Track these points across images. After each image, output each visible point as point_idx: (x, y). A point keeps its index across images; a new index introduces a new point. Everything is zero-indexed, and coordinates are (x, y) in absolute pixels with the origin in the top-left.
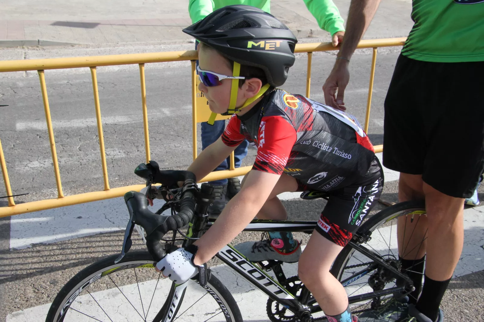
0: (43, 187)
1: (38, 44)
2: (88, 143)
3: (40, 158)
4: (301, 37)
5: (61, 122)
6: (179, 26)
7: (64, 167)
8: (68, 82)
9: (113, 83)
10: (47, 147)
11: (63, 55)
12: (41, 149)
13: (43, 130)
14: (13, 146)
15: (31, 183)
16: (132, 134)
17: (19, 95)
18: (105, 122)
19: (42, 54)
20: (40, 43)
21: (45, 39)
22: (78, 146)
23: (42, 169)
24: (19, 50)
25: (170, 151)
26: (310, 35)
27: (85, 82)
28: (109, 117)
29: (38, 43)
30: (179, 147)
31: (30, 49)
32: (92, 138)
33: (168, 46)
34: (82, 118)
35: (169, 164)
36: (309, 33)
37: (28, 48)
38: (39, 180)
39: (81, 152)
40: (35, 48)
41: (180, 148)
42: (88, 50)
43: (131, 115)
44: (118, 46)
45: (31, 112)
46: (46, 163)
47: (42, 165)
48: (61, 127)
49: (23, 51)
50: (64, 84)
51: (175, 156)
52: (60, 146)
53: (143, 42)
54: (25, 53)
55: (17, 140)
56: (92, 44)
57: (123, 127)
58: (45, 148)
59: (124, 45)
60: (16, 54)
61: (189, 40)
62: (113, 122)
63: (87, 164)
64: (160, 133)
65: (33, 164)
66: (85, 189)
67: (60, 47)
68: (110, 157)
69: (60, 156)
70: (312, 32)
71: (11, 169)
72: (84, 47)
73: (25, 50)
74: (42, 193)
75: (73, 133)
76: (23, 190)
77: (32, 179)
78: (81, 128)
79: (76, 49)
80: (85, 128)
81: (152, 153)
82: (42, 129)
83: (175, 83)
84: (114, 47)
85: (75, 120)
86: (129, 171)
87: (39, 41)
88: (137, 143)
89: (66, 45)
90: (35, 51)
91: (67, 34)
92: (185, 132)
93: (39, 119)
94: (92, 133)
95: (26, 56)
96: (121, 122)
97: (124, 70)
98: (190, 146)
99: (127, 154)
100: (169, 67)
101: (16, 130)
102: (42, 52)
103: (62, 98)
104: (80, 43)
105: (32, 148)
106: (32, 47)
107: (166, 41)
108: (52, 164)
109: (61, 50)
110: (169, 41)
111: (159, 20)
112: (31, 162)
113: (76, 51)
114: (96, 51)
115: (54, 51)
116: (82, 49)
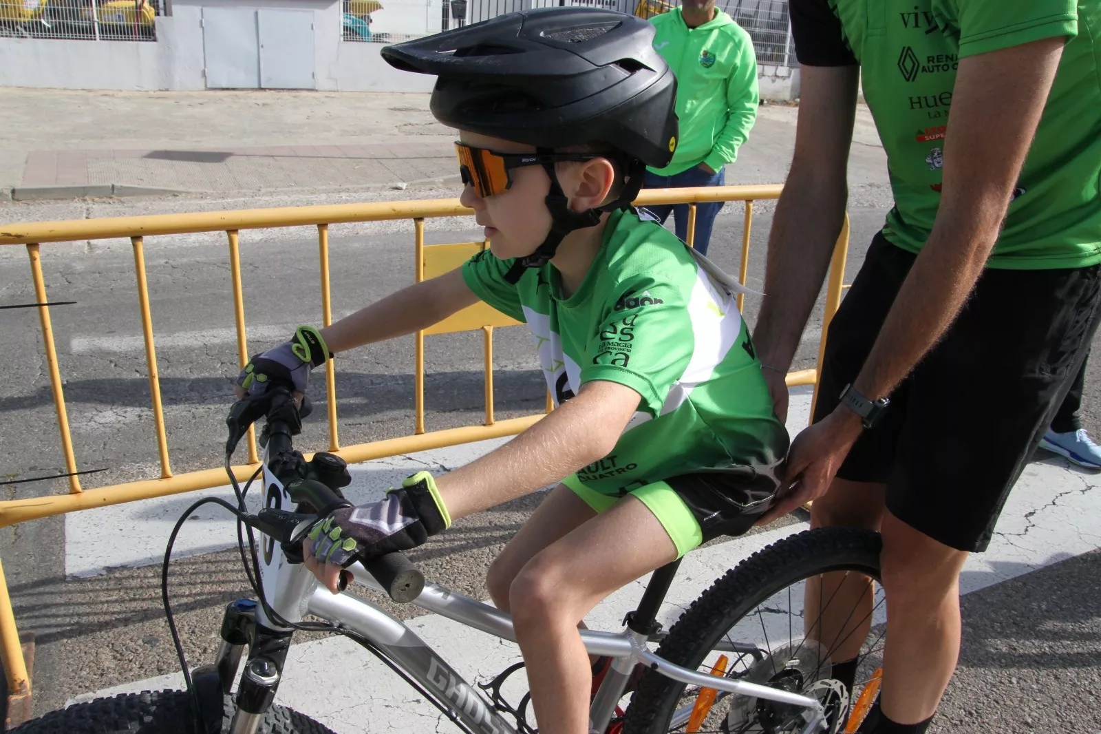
0: (124, 461)
1: (111, 193)
3: (115, 406)
6: (374, 158)
8: (166, 263)
9: (251, 264)
11: (157, 212)
12: (118, 388)
13: (120, 352)
15: (101, 451)
17: (76, 288)
19: (118, 211)
20: (115, 191)
21: (124, 185)
22: (188, 382)
23: (120, 425)
24: (77, 204)
25: (362, 391)
27: (198, 262)
29: (111, 191)
31: (97, 203)
32: (217, 367)
33: (354, 194)
34: (194, 330)
37: (93, 200)
38: (115, 446)
39: (193, 394)
40: (105, 199)
41: (382, 385)
42: (203, 202)
43: (287, 323)
44: (259, 196)
45: (98, 319)
46: (128, 415)
47: (120, 418)
49: (85, 206)
50: (160, 266)
53: (307, 188)
54: (88, 210)
55: (73, 371)
56: (212, 191)
59: (271, 194)
60: (71, 212)
61: (391, 184)
62: (254, 337)
65: (104, 417)
67: (152, 197)
72: (196, 198)
73: (88, 204)
74: (123, 471)
75: (178, 357)
76: (87, 466)
77: (102, 445)
78: (192, 349)
79: (181, 202)
80: (200, 347)
82: (120, 350)
83: (369, 263)
84: (253, 197)
85: (182, 334)
87: (113, 186)
89: (162, 193)
90: (107, 206)
91: (166, 174)
92: (391, 357)
93: (112, 332)
94: (214, 357)
95: (90, 213)
96: (269, 336)
97: (271, 239)
98: (400, 382)
100: (357, 233)
101: (71, 353)
102: (118, 207)
103: (156, 292)
104: (190, 190)
106: (100, 198)
107: (350, 186)
108: (140, 416)
109: (154, 203)
110: (354, 186)
111: (337, 147)
112: (101, 412)
113: (181, 204)
114: (220, 203)
115: (141, 204)
116: (193, 202)
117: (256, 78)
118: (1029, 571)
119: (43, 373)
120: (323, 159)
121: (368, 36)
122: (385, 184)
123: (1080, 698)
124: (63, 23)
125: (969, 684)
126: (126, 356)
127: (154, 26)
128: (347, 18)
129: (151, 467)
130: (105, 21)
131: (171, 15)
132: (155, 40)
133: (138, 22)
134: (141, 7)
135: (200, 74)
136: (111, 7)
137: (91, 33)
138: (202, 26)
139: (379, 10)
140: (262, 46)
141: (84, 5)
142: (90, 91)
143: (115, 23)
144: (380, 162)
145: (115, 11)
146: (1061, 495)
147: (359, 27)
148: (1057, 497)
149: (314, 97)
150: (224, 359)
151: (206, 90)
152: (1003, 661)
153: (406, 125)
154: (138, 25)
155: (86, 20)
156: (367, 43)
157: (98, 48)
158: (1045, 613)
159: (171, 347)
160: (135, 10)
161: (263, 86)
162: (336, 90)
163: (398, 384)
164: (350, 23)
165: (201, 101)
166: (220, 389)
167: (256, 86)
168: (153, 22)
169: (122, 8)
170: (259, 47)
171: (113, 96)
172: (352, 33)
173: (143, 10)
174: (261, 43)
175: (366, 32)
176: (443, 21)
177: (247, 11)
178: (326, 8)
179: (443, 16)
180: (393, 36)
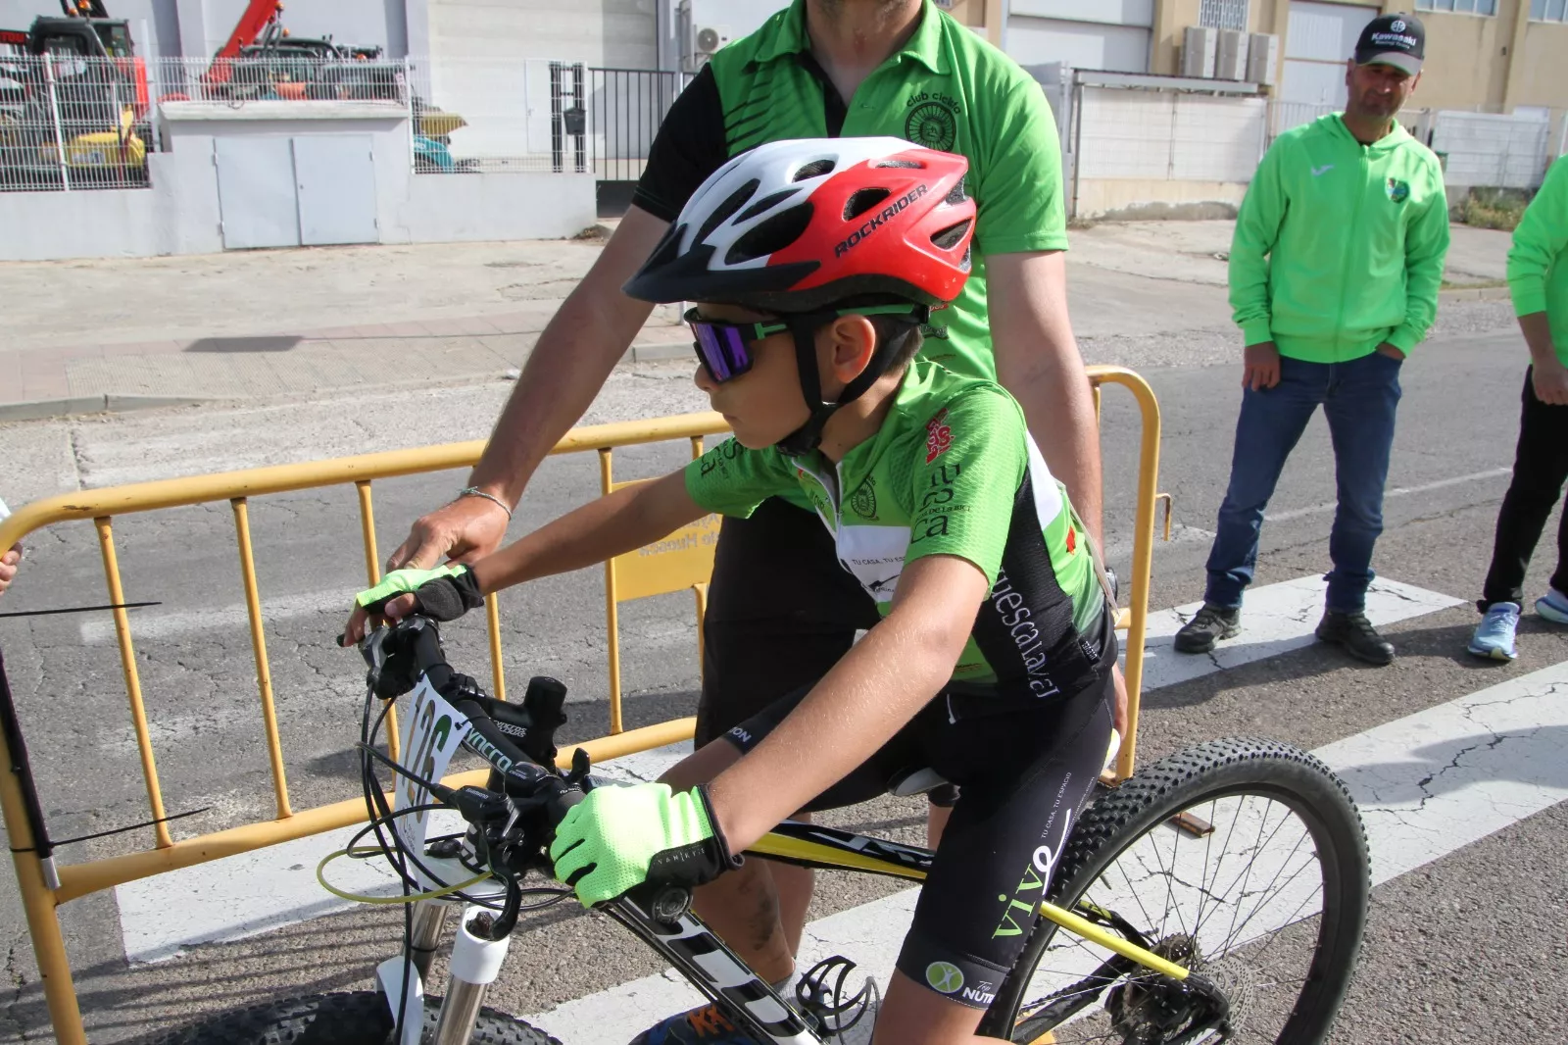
1: (104, 406)
2: (280, 666)
3: (159, 716)
5: (199, 612)
6: (471, 335)
7: (227, 734)
10: (173, 683)
11: (173, 432)
14: (81, 687)
17: (74, 548)
18: (316, 608)
19: (118, 433)
20: (110, 404)
21: (122, 394)
23: (170, 744)
24: (57, 426)
28: (325, 593)
29: (104, 404)
31: (85, 422)
32: (290, 651)
33: (448, 390)
37: (79, 419)
38: (168, 774)
40: (95, 417)
44: (315, 400)
46: (178, 727)
47: (169, 733)
48: (200, 626)
49: (68, 428)
52: (206, 681)
53: (381, 385)
54: (73, 433)
55: (89, 669)
56: (246, 396)
58: (169, 687)
59: (331, 396)
60: (50, 438)
61: (504, 373)
63: (289, 722)
64: (469, 628)
67: (163, 410)
68: (346, 700)
69: (213, 705)
71: (88, 748)
72: (225, 407)
73: (71, 425)
79: (205, 413)
82: (154, 638)
84: (306, 402)
87: (106, 397)
89: (180, 401)
90: (99, 426)
91: (178, 375)
92: (535, 621)
94: (284, 638)
101: (84, 643)
102: (118, 427)
103: (190, 547)
104: (216, 397)
106: (89, 415)
107: (442, 379)
108: (195, 728)
109: (167, 418)
110: (449, 378)
111: (418, 323)
113: (206, 418)
114: (259, 414)
115: (149, 421)
116: (222, 413)
117: (295, 231)
118: (1433, 859)
119: (49, 675)
120: (399, 340)
121: (450, 165)
122: (492, 374)
123: (1516, 1024)
124: (17, 170)
125: (1370, 1017)
126: (161, 643)
127: (146, 167)
128: (419, 141)
130: (77, 163)
131: (170, 150)
132: (148, 186)
133: (123, 161)
134: (127, 141)
135: (216, 230)
136: (84, 143)
137: (56, 181)
138: (215, 164)
139: (464, 128)
140: (302, 187)
141: (45, 140)
142: (58, 262)
143: (90, 165)
144: (479, 342)
145: (90, 149)
146: (1463, 752)
147: (437, 153)
149: (378, 254)
150: (302, 639)
151: (224, 252)
152: (1411, 982)
153: (511, 287)
154: (124, 167)
155: (48, 163)
156: (448, 175)
157: (69, 201)
158: (1460, 914)
159: (225, 627)
160: (118, 145)
161: (304, 243)
162: (408, 240)
164: (422, 148)
165: (219, 268)
166: (302, 682)
167: (295, 242)
168: (145, 160)
169: (100, 144)
170: (297, 187)
171: (91, 267)
172: (427, 162)
173: (130, 145)
174: (299, 182)
175: (447, 160)
176: (554, 139)
177: (278, 140)
178: (390, 129)
179: (553, 133)
180: (484, 162)
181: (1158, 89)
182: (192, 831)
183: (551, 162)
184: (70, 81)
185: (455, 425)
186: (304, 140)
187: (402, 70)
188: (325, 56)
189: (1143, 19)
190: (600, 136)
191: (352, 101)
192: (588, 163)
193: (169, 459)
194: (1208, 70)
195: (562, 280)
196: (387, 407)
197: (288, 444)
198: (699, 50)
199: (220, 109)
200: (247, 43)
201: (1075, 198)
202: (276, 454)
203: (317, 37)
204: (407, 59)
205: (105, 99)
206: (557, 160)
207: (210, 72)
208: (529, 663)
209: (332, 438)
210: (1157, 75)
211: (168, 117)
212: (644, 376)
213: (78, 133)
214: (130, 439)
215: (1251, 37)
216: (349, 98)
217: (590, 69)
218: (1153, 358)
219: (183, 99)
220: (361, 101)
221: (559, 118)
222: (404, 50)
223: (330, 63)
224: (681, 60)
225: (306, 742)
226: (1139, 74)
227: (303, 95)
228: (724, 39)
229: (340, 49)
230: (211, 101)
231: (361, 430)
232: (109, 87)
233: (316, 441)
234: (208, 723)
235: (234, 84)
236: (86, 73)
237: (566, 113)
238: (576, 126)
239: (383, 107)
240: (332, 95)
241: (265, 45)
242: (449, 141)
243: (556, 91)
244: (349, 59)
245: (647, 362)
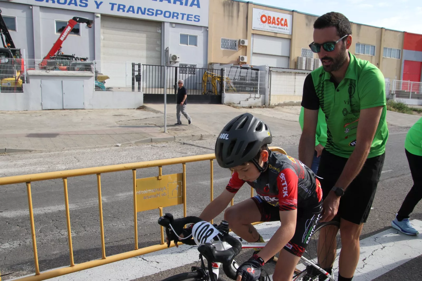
0: (14, 264)
2: (46, 226)
3: (9, 241)
4: (195, 139)
5: (24, 210)
6: (108, 134)
7: (29, 246)
10: (15, 231)
11: (23, 159)
12: (10, 233)
15: (4, 261)
16: (80, 217)
18: (58, 210)
19: (8, 159)
20: (6, 151)
21: (10, 148)
22: (38, 229)
23: (12, 249)
25: (109, 229)
26: (201, 138)
28: (61, 205)
29: (5, 151)
30: (116, 226)
32: (49, 222)
33: (101, 149)
34: (41, 207)
35: (110, 239)
36: (200, 136)
38: (10, 258)
39: (42, 234)
40: (2, 154)
42: (42, 154)
43: (78, 202)
44: (64, 151)
45: (1, 204)
46: (15, 244)
47: (12, 246)
48: (25, 214)
51: (114, 233)
52: (25, 230)
53: (83, 147)
56: (45, 149)
57: (72, 212)
58: (13, 232)
59: (68, 150)
61: (115, 145)
66: (47, 263)
67: (21, 153)
68: (64, 236)
69: (25, 238)
70: (202, 136)
72: (39, 152)
77: (4, 258)
78: (40, 215)
79: (33, 154)
80: (43, 215)
81: (96, 231)
82: (11, 217)
83: (108, 176)
84: (61, 151)
86: (80, 247)
87: (6, 149)
88: (84, 224)
89: (26, 151)
90: (3, 157)
91: (27, 144)
92: (119, 214)
93: (7, 209)
98: (124, 225)
99: (77, 234)
102: (8, 157)
104: (36, 149)
105: (3, 233)
107: (99, 146)
108: (20, 244)
109: (22, 155)
110: (101, 146)
111: (94, 131)
112: (3, 244)
113: (33, 155)
114: (48, 154)
115: (17, 156)
116: (38, 154)
117: (62, 105)
120: (88, 135)
121: (104, 89)
122: (112, 145)
126: (13, 219)
127: (22, 87)
128: (96, 82)
129: (25, 266)
130: (3, 85)
131: (29, 83)
132: (22, 92)
134: (17, 80)
135: (40, 104)
136: (6, 80)
138: (41, 87)
139: (108, 79)
140: (64, 94)
143: (7, 86)
144: (110, 136)
145: (7, 82)
147: (101, 86)
148: (373, 252)
149: (84, 112)
150: (53, 219)
151: (42, 110)
153: (119, 121)
154: (16, 87)
156: (104, 91)
160: (15, 81)
161: (64, 108)
162: (92, 108)
163: (123, 225)
164: (97, 84)
165: (40, 114)
166: (52, 231)
167: (62, 108)
168: (22, 86)
169: (10, 81)
170: (63, 94)
171: (5, 113)
172: (98, 88)
173: (18, 81)
174: (64, 92)
175: (104, 87)
176: (132, 83)
177: (58, 81)
178: (88, 79)
179: (132, 81)
180: (114, 88)
181: (291, 72)
182: (15, 276)
183: (131, 88)
184: (3, 64)
185: (102, 159)
186: (66, 82)
187: (92, 64)
188: (73, 60)
189: (287, 54)
190: (145, 82)
191: (79, 71)
192: (141, 89)
193: (21, 166)
194: (304, 68)
195: (133, 120)
196: (83, 153)
197: (55, 163)
198: (172, 60)
199: (43, 72)
200: (52, 56)
201: (270, 100)
202: (52, 166)
203: (71, 55)
204: (94, 61)
205: (12, 69)
206: (133, 88)
207: (41, 63)
208: (117, 226)
209: (68, 162)
210: (291, 69)
211: (29, 74)
212: (154, 146)
213: (4, 78)
214: (11, 161)
215: (314, 59)
216: (78, 71)
217: (142, 65)
218: (290, 142)
219: (33, 70)
220: (82, 71)
221: (134, 77)
222: (94, 58)
223: (74, 62)
224: (166, 63)
225: (51, 249)
226: (286, 68)
227: (66, 70)
228: (179, 58)
229: (77, 58)
230: (41, 70)
231: (76, 160)
232: (13, 66)
233: (63, 162)
234: (24, 243)
235: (47, 66)
236: (7, 62)
237: (136, 76)
238: (138, 78)
239: (87, 73)
240: (74, 70)
241: (57, 56)
242: (105, 82)
243: (133, 70)
244: (79, 61)
245: (155, 142)
